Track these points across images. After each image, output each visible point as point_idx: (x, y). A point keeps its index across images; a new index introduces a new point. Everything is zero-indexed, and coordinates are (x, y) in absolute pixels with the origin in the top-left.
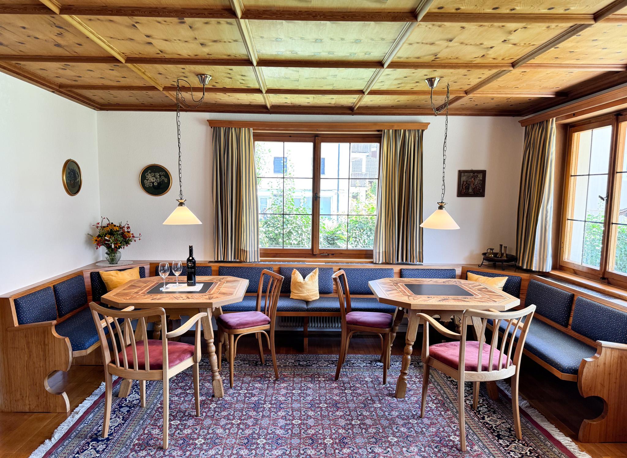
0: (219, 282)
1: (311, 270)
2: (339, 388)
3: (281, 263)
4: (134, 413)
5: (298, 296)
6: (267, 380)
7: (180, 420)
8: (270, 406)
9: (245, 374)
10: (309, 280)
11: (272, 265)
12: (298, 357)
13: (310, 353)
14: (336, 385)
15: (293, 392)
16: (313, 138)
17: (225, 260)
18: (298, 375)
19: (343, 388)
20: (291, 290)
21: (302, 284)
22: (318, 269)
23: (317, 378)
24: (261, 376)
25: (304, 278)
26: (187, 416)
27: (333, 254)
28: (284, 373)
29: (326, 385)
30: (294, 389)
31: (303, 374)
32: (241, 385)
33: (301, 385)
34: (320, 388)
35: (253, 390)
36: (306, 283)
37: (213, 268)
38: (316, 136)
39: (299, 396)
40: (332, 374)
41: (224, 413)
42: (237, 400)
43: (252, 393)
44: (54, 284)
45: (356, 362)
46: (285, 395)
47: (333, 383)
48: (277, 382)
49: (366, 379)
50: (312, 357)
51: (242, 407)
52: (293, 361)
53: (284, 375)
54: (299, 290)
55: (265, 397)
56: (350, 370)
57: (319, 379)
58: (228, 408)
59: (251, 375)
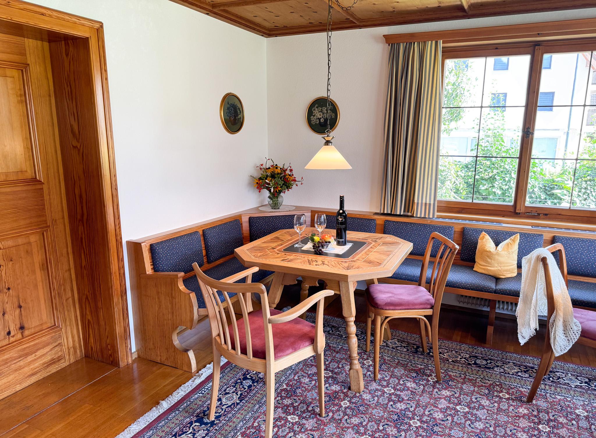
0: (374, 243)
1: (509, 234)
2: (529, 419)
3: (467, 222)
4: (254, 392)
5: (484, 269)
6: (424, 380)
7: (300, 417)
8: (419, 424)
9: (399, 362)
10: (503, 250)
11: (453, 223)
12: (475, 351)
13: (494, 347)
14: (526, 412)
15: (458, 408)
16: (532, 48)
17: (393, 213)
18: (470, 380)
19: (536, 420)
20: (476, 260)
21: (493, 254)
22: (518, 236)
23: (497, 391)
24: (418, 372)
25: (497, 245)
26: (310, 412)
27: (546, 215)
28: (451, 373)
29: (509, 407)
30: (460, 404)
31: (478, 380)
32: (389, 380)
33: (471, 399)
34: (499, 410)
35: (401, 391)
36: (498, 254)
37: (378, 222)
38: (537, 44)
39: (465, 418)
40: (523, 390)
41: (355, 421)
42: (377, 402)
43: (400, 395)
44: (203, 228)
45: (564, 375)
46: (443, 411)
47: (521, 406)
48: (438, 386)
49: (577, 411)
50: (496, 355)
51: (380, 415)
52: (468, 356)
53: (450, 376)
54: (487, 262)
55: (416, 408)
56: (553, 388)
57: (501, 395)
58: (362, 413)
59: (405, 366)
